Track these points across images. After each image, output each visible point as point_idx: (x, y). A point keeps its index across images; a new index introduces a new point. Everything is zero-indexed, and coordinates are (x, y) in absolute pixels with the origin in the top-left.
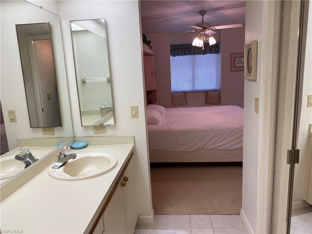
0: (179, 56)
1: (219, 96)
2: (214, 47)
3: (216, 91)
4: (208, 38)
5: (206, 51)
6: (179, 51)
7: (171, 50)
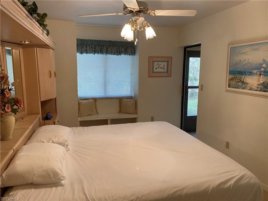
0: (88, 54)
1: (136, 105)
2: (129, 48)
3: (131, 98)
4: (144, 27)
5: (120, 51)
6: (88, 48)
7: (77, 45)
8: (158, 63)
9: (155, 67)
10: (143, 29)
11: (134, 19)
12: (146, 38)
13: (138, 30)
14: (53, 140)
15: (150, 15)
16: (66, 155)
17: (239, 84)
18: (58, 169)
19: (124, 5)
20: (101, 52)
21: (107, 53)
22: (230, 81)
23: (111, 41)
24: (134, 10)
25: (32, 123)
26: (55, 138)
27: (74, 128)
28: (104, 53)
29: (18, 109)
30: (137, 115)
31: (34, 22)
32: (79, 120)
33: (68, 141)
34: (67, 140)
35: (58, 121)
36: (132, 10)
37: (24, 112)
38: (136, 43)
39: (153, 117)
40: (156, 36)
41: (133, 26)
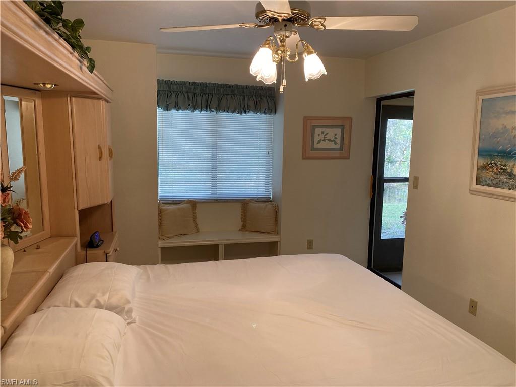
0: (181, 111)
1: (276, 215)
2: (264, 99)
3: (266, 200)
4: (300, 55)
5: (246, 106)
6: (181, 99)
7: (159, 92)
8: (323, 130)
9: (317, 139)
10: (297, 59)
11: (279, 37)
12: (305, 78)
13: (287, 60)
14: (98, 298)
15: (313, 27)
16: (125, 333)
17: (502, 178)
18: (103, 377)
19: (259, 4)
20: (207, 107)
21: (219, 108)
22: (479, 171)
23: (228, 86)
24: (279, 17)
25: (57, 258)
26: (104, 294)
27: (148, 266)
28: (213, 110)
29: (21, 233)
30: (279, 236)
31: (56, 40)
32: (160, 246)
33: (131, 301)
34: (130, 298)
35: (116, 251)
36: (276, 16)
37: (43, 232)
38: (281, 89)
39: (312, 241)
40: (326, 73)
41: (276, 52)
